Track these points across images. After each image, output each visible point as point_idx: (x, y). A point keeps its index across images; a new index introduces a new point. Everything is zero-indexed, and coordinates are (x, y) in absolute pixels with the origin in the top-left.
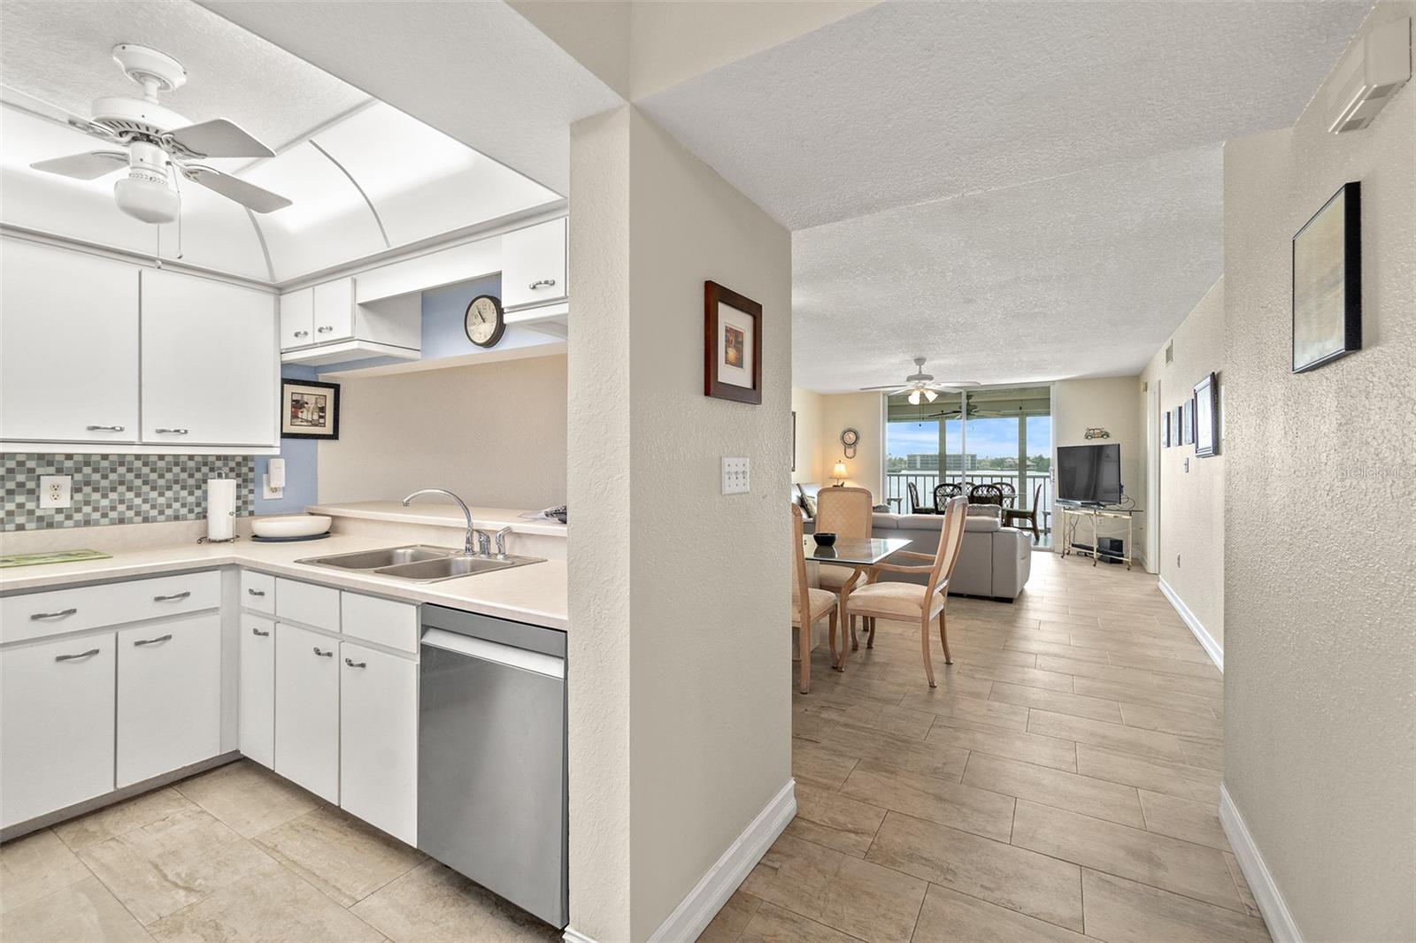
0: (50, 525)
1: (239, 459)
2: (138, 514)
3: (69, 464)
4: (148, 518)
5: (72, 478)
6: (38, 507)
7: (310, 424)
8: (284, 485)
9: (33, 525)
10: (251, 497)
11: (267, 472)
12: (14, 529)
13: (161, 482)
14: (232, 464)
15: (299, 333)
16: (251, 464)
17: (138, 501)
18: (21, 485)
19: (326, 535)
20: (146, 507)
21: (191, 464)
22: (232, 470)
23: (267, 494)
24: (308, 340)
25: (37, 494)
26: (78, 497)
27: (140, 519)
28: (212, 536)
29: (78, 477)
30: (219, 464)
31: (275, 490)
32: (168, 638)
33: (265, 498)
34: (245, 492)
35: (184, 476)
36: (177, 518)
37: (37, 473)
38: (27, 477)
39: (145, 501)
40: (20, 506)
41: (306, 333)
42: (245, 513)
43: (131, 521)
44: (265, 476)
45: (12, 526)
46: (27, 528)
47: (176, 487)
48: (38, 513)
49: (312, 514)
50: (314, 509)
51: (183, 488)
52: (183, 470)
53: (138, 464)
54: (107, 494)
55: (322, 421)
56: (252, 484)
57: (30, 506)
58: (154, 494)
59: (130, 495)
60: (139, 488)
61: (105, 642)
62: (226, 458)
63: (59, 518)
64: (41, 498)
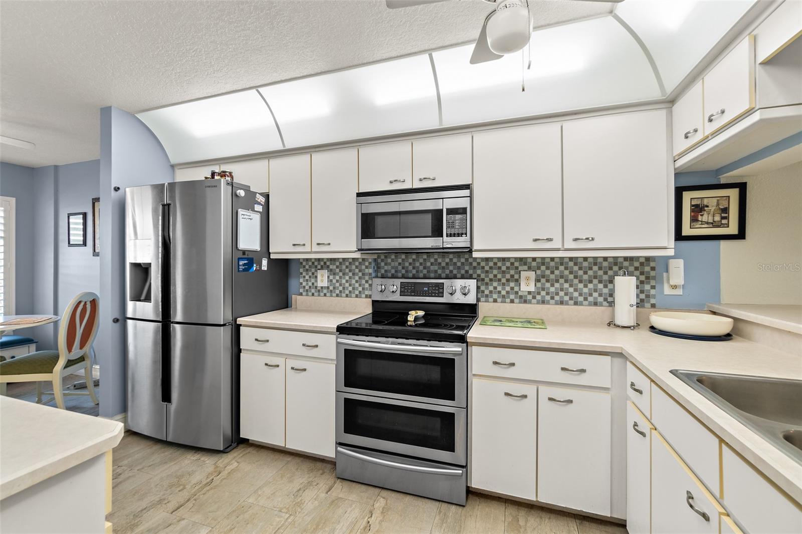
0: (525, 302)
1: (642, 260)
2: (571, 299)
3: (534, 264)
4: (577, 302)
5: (536, 273)
6: (520, 290)
7: (711, 226)
8: (682, 283)
9: (518, 300)
10: (653, 292)
11: (667, 271)
13: (586, 277)
14: (637, 264)
15: (689, 133)
16: (652, 264)
17: (571, 290)
18: (512, 276)
19: (727, 337)
20: (576, 294)
21: (605, 264)
22: (636, 269)
23: (667, 290)
24: (699, 137)
25: (519, 282)
26: (539, 285)
27: (572, 302)
28: (618, 322)
29: (539, 272)
30: (626, 264)
31: (675, 287)
32: (570, 402)
33: (665, 294)
34: (647, 287)
35: (600, 273)
36: (596, 304)
37: (519, 269)
38: (515, 271)
39: (576, 290)
40: (512, 289)
41: (696, 131)
42: (648, 305)
43: (567, 304)
44: (665, 274)
45: (509, 300)
46: (515, 302)
47: (595, 281)
48: (520, 293)
49: (714, 313)
50: (716, 307)
51: (600, 282)
52: (600, 268)
53: (571, 264)
54: (554, 284)
55: (724, 221)
56: (654, 281)
57: (516, 289)
58: (581, 286)
59: (566, 285)
60: (572, 281)
61: (530, 390)
62: (631, 259)
63: (530, 297)
64: (520, 284)
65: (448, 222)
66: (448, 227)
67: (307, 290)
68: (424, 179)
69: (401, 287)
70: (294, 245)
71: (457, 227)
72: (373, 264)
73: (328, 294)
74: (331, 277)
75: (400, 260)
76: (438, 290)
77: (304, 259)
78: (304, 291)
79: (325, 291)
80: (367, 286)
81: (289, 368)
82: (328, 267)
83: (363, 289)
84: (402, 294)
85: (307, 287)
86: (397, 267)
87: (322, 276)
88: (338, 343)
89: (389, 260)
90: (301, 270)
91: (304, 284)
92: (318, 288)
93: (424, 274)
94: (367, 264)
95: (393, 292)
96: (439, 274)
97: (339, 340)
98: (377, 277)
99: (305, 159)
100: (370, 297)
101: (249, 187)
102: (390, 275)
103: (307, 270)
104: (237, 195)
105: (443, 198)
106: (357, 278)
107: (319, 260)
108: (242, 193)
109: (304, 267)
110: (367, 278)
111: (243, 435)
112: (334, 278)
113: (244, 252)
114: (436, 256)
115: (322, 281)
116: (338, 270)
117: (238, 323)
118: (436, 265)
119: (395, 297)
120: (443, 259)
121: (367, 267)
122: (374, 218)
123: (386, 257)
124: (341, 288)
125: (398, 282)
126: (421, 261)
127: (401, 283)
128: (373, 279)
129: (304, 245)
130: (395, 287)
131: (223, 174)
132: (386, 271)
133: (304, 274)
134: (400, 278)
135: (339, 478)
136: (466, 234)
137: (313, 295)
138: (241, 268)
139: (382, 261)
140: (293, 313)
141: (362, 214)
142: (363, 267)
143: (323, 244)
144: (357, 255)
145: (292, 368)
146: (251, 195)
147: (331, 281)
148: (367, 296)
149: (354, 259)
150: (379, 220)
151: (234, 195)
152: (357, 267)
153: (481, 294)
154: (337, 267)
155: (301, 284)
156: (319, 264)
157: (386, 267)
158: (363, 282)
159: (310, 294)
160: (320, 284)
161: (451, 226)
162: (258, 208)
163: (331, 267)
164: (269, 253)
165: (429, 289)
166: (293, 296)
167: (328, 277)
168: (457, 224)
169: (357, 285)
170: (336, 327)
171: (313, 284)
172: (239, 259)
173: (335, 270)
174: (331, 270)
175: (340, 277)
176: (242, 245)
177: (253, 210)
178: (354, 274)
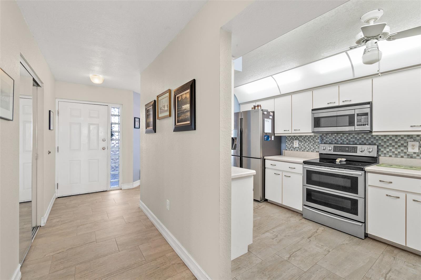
0: (412, 157)
5: (419, 143)
6: (408, 151)
9: (406, 157)
12: (400, 157)
18: (402, 144)
25: (407, 147)
40: (402, 150)
45: (400, 156)
46: (404, 157)
48: (408, 153)
57: (405, 151)
61: (402, 195)
63: (415, 155)
64: (408, 148)
65: (357, 120)
66: (357, 122)
67: (289, 148)
68: (345, 101)
69: (334, 148)
70: (285, 131)
71: (363, 121)
72: (320, 138)
73: (298, 150)
74: (300, 143)
75: (334, 136)
76: (354, 150)
77: (288, 136)
78: (288, 149)
79: (297, 149)
80: (317, 147)
81: (283, 176)
82: (299, 139)
83: (315, 148)
84: (334, 151)
85: (289, 147)
86: (332, 139)
87: (296, 143)
88: (304, 168)
89: (328, 136)
90: (287, 140)
91: (288, 146)
92: (294, 148)
93: (347, 143)
94: (317, 138)
95: (329, 150)
96: (355, 143)
97: (304, 166)
98: (322, 143)
99: (289, 97)
100: (318, 152)
101: (268, 110)
102: (328, 143)
103: (289, 140)
104: (264, 114)
105: (355, 109)
106: (312, 144)
107: (294, 136)
108: (266, 113)
109: (288, 139)
110: (317, 144)
111: (266, 198)
112: (301, 144)
113: (266, 134)
114: (354, 134)
115: (296, 145)
116: (303, 140)
117: (264, 158)
118: (354, 138)
119: (331, 152)
120: (358, 136)
121: (317, 139)
122: (320, 119)
123: (326, 135)
124: (304, 148)
125: (332, 146)
126: (345, 136)
127: (334, 146)
128: (320, 144)
129: (289, 130)
130: (331, 148)
131: (258, 106)
132: (326, 141)
133: (288, 142)
134: (334, 144)
135: (304, 218)
136: (368, 124)
137: (292, 150)
138: (265, 139)
139: (325, 136)
140: (283, 156)
141: (314, 118)
142: (315, 139)
143: (297, 130)
144: (312, 134)
145: (285, 176)
146: (268, 113)
147: (300, 145)
148: (317, 152)
149: (310, 136)
150: (322, 120)
151: (263, 114)
152: (312, 139)
153: (381, 152)
154: (303, 139)
155: (287, 146)
156: (294, 138)
157: (326, 139)
158: (315, 145)
159: (290, 150)
160: (295, 146)
161: (359, 121)
162: (271, 117)
163: (300, 139)
164: (275, 134)
165: (349, 149)
166: (283, 150)
167: (299, 143)
168: (363, 120)
169: (312, 147)
170: (303, 161)
171: (292, 146)
172: (265, 136)
173: (302, 140)
174: (300, 140)
175: (304, 143)
176: (266, 131)
177: (269, 118)
178: (310, 142)
